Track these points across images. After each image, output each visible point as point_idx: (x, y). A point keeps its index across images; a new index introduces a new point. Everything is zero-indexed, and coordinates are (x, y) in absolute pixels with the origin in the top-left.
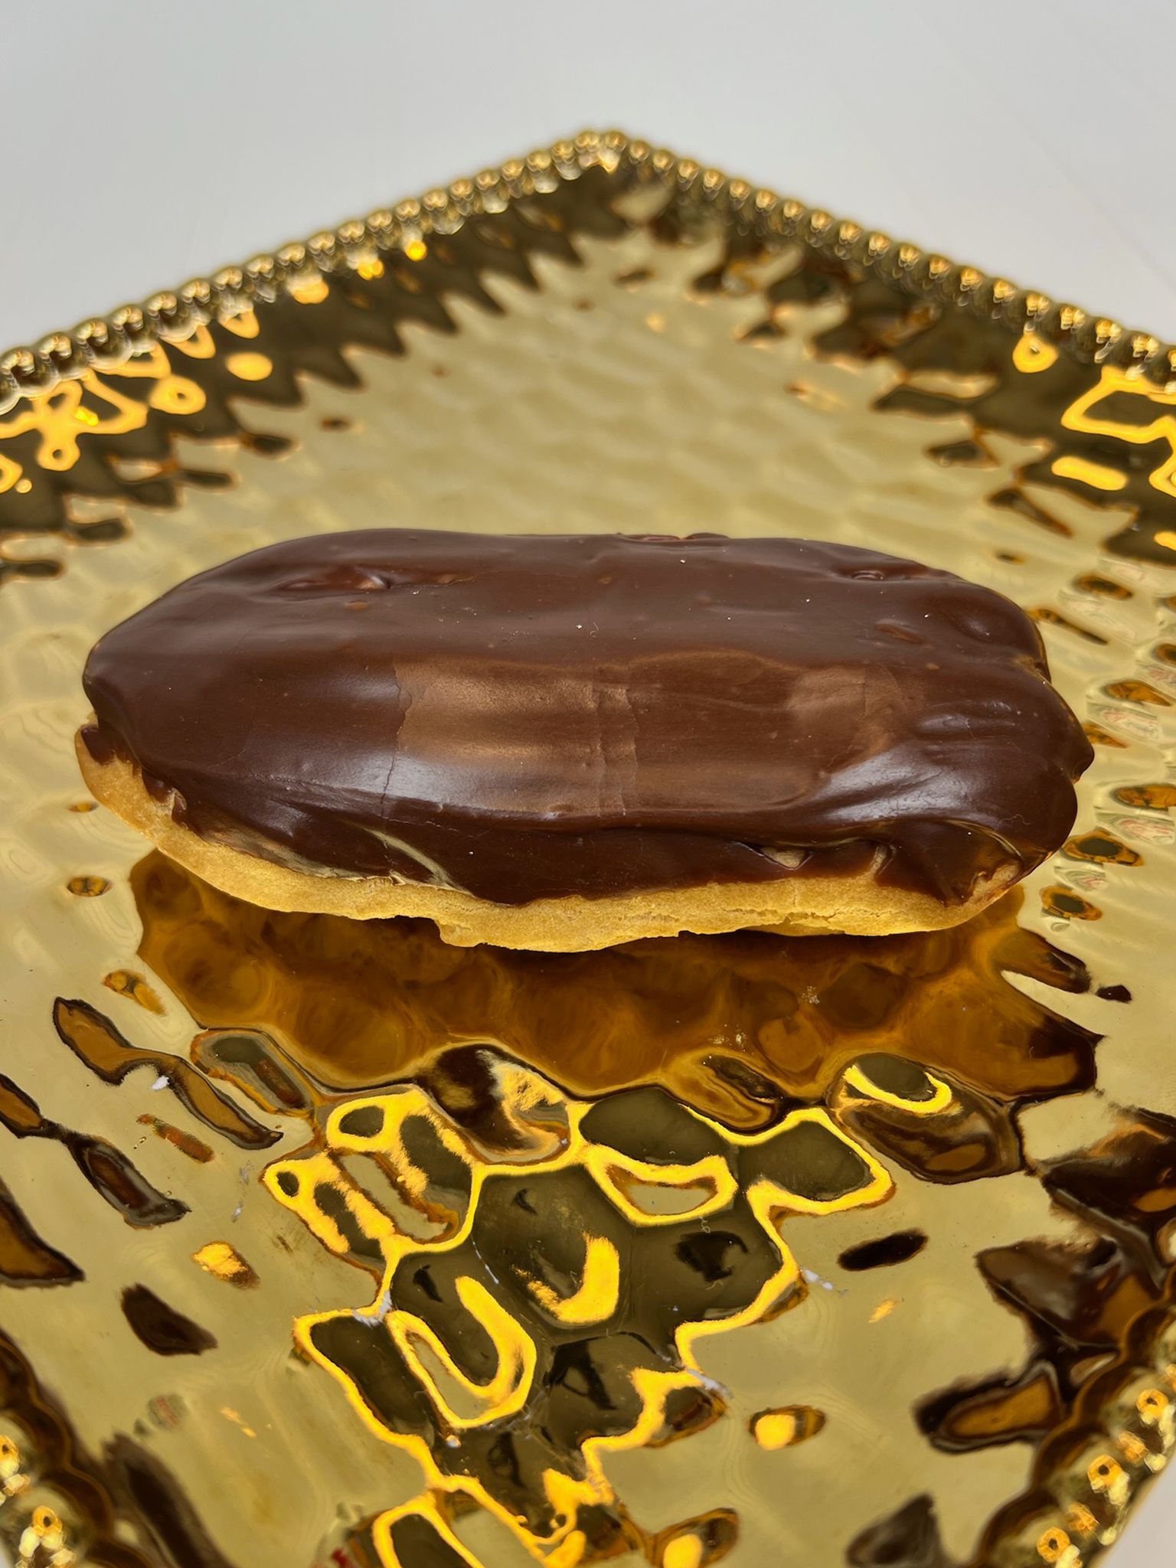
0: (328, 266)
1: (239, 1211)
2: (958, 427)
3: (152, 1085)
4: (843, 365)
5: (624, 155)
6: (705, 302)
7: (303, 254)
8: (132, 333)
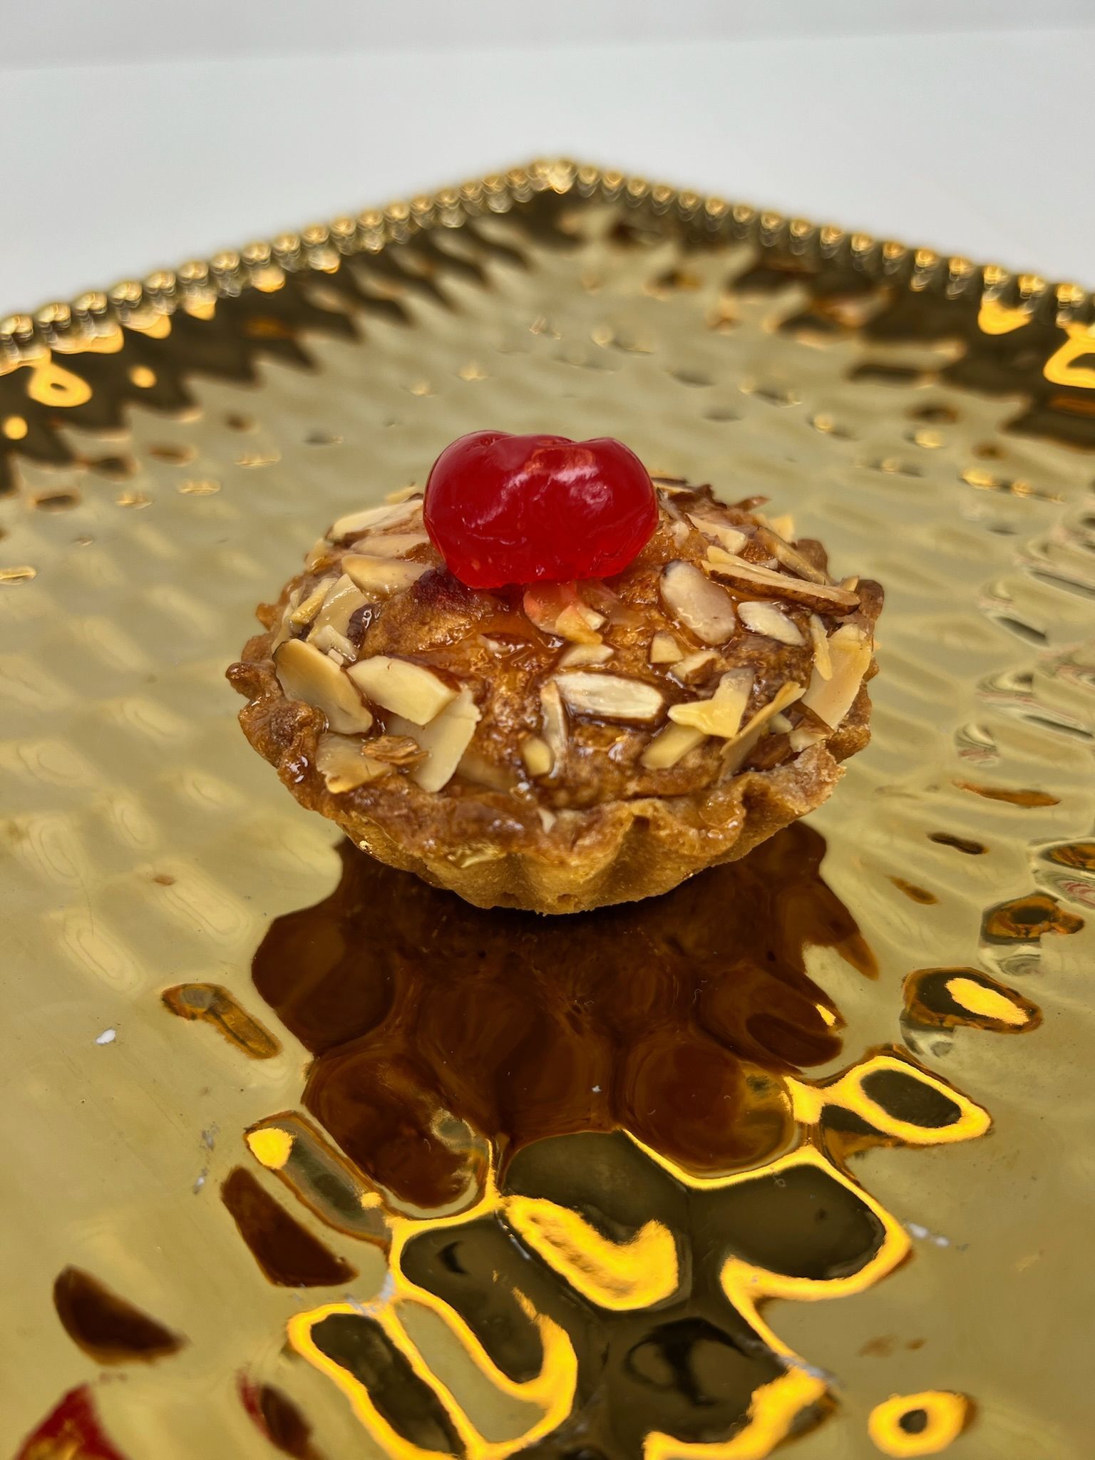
0: (292, 266)
1: (201, 1181)
2: (927, 390)
3: (97, 1038)
4: (809, 342)
5: (576, 181)
6: (664, 297)
7: (269, 254)
8: (95, 317)
